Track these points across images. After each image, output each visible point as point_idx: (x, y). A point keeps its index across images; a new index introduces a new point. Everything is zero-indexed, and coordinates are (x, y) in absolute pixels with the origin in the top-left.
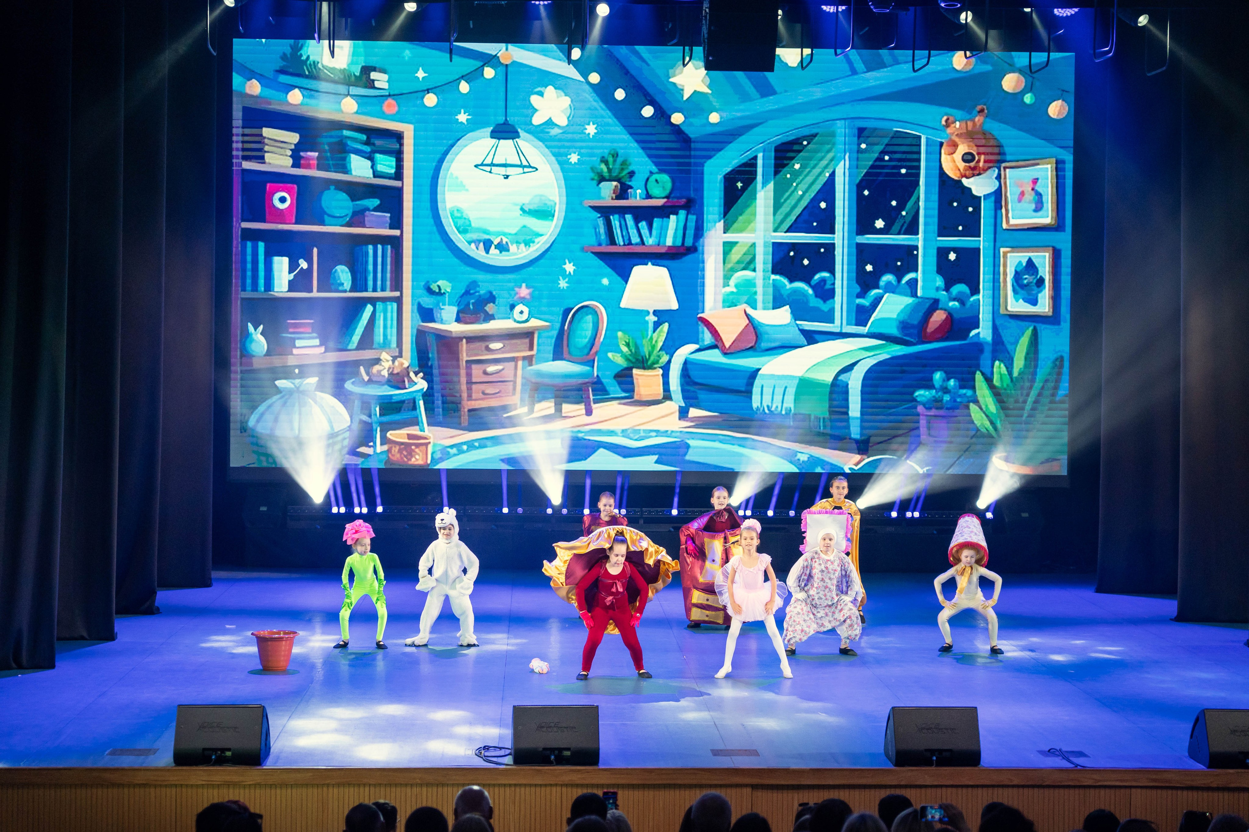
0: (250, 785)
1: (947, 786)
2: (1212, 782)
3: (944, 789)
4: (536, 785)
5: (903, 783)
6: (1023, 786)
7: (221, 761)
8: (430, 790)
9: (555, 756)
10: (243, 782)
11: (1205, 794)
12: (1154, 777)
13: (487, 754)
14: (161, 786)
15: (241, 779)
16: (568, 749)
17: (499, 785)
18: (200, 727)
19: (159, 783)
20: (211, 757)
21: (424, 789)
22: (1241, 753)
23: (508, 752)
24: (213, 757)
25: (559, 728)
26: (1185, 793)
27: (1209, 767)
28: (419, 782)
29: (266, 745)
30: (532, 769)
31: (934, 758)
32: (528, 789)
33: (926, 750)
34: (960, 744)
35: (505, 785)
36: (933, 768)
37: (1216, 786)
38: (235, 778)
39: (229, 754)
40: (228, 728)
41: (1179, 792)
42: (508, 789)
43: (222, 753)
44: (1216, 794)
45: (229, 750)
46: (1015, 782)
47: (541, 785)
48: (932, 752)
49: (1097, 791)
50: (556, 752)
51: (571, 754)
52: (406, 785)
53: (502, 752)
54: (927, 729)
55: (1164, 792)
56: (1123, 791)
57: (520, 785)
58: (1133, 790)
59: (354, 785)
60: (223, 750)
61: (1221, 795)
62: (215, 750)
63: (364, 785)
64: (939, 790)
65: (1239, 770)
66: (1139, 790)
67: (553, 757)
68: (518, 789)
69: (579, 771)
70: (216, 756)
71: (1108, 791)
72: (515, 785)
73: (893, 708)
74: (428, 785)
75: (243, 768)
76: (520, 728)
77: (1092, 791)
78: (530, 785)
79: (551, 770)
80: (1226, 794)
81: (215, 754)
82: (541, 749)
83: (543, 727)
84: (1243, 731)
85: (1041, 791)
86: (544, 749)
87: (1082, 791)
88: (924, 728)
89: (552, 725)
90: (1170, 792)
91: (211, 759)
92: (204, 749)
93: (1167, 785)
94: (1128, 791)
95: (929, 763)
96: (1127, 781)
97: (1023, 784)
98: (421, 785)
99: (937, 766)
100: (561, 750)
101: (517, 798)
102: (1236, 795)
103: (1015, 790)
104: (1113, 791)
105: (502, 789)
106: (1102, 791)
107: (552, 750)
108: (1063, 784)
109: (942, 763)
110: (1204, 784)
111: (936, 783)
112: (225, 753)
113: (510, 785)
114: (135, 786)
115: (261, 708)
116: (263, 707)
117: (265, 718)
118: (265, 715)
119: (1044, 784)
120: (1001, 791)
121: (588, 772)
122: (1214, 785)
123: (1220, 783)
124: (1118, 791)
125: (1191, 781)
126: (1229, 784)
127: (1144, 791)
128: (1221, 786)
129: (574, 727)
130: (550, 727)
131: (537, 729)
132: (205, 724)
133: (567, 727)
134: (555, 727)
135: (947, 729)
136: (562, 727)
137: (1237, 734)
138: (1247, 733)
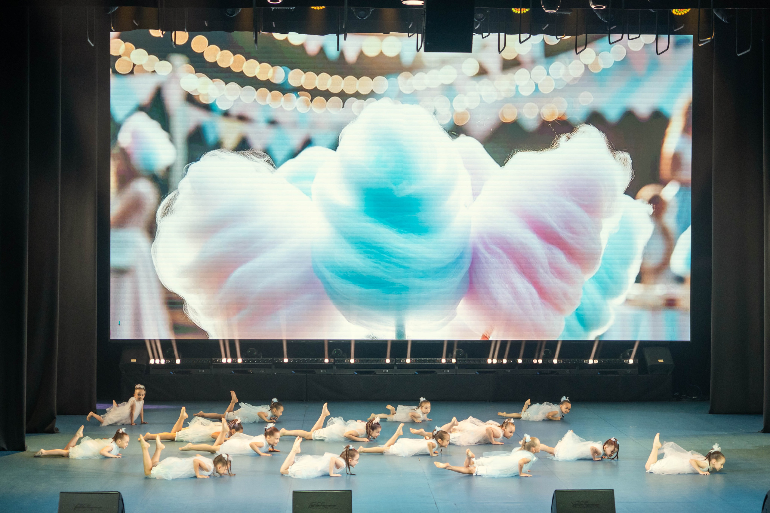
18: (76, 508)
25: (324, 506)
40: (95, 507)
54: (580, 505)
73: (556, 491)
76: (298, 506)
83: (312, 506)
88: (577, 504)
89: (320, 504)
115: (118, 494)
116: (119, 494)
117: (121, 501)
118: (121, 500)
129: (335, 506)
130: (319, 505)
131: (309, 507)
132: (79, 506)
133: (330, 506)
134: (321, 505)
135: (593, 505)
136: (326, 506)
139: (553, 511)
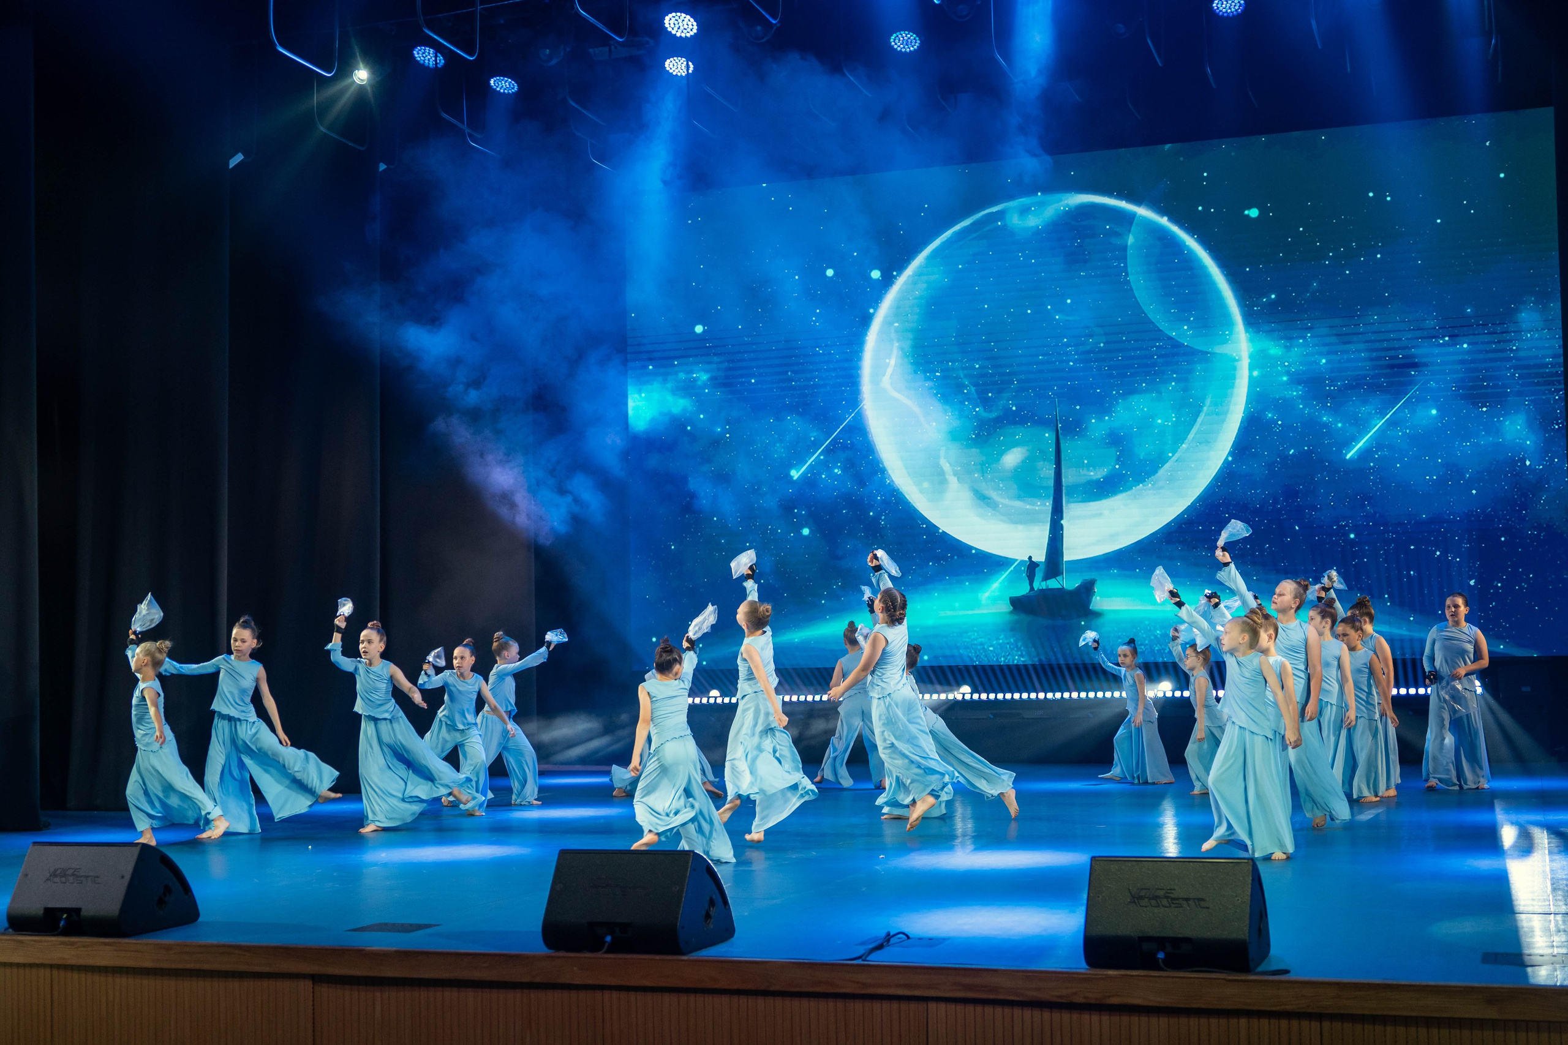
1: (611, 988)
2: (1075, 993)
3: (607, 994)
5: (538, 980)
11: (1066, 1016)
12: (968, 980)
26: (1027, 1013)
37: (1082, 1001)
41: (1017, 1012)
44: (1086, 1017)
55: (989, 1010)
56: (913, 1006)
58: (932, 1006)
61: (1095, 1018)
64: (598, 994)
66: (942, 1006)
71: (886, 1005)
77: (857, 1006)
80: (1105, 1018)
84: (1156, 898)
85: (770, 1001)
87: (840, 1004)
90: (999, 1010)
93: (992, 996)
94: (922, 1006)
96: (918, 987)
97: (735, 987)
102: (1125, 1019)
103: (725, 999)
106: (877, 1006)
108: (803, 990)
110: (1060, 997)
111: (590, 982)
119: (773, 988)
120: (700, 998)
121: (84, 947)
122: (1079, 999)
123: (1090, 995)
124: (904, 1006)
125: (1038, 989)
126: (1109, 997)
127: (951, 1007)
128: (1093, 1001)
137: (1144, 902)
138: (1165, 902)
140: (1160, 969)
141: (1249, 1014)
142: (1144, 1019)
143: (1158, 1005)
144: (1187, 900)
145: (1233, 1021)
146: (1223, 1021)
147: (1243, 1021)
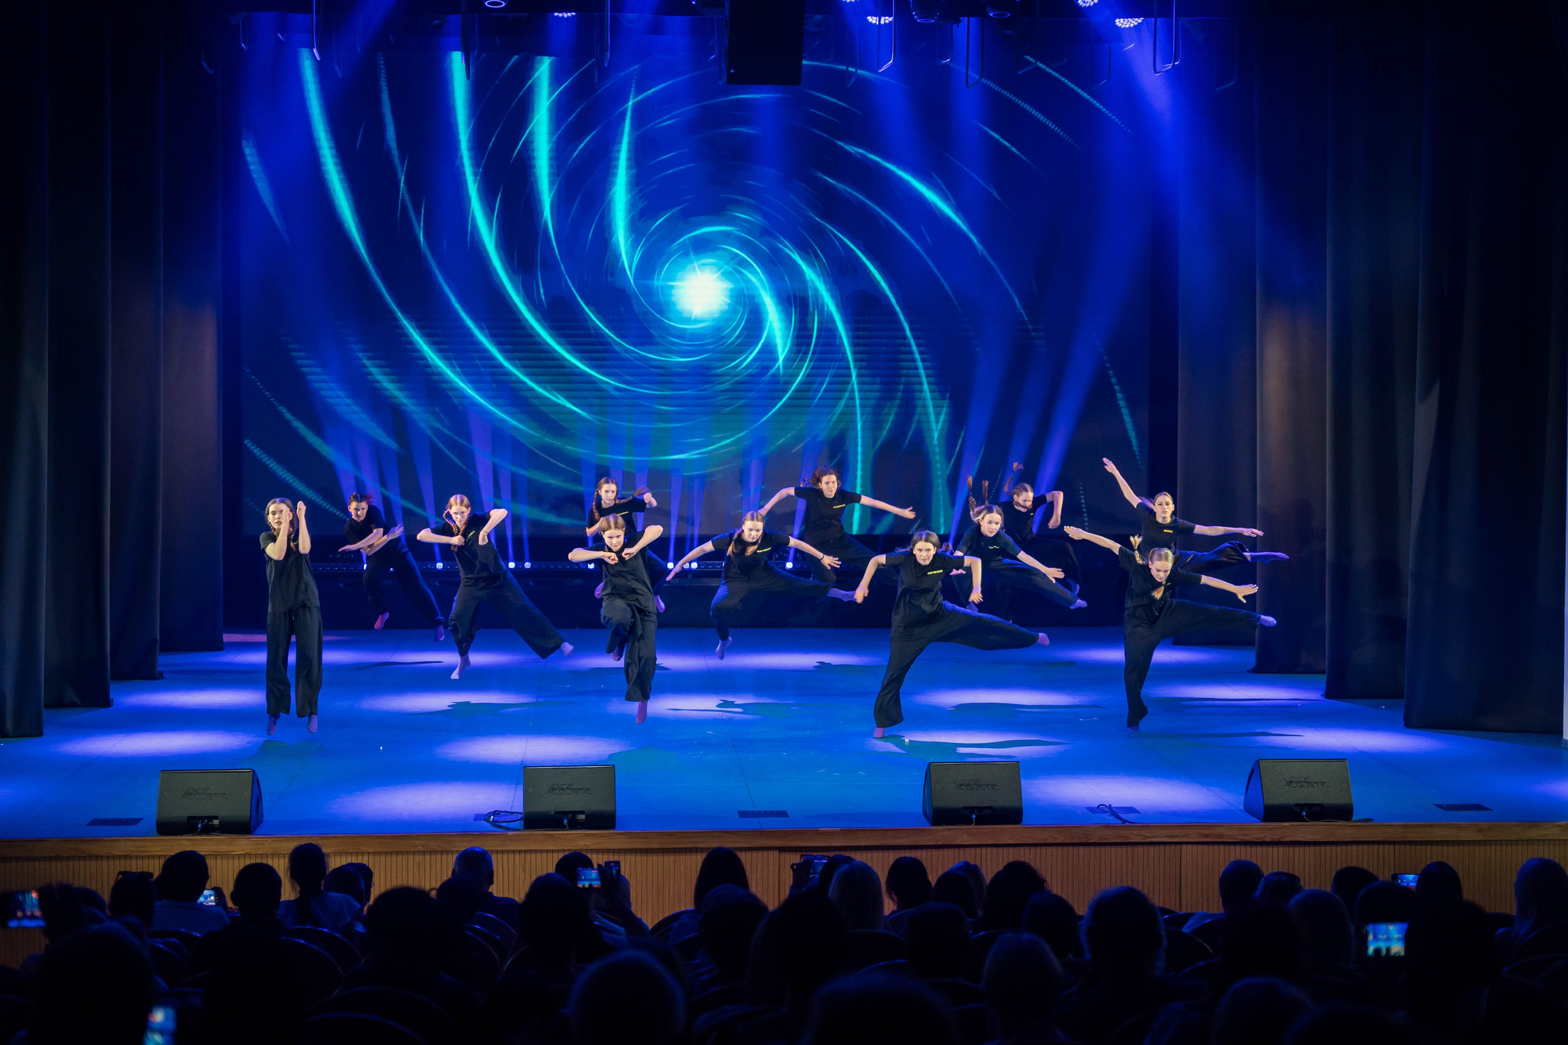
0: (239, 855)
1: (987, 846)
2: (1266, 836)
3: (984, 849)
4: (547, 851)
5: (940, 843)
6: (1069, 845)
7: (208, 830)
8: (433, 857)
9: (569, 821)
10: (233, 852)
11: (1259, 849)
12: (1206, 832)
13: (496, 819)
14: (143, 857)
15: (230, 848)
16: (582, 812)
17: (508, 852)
18: (185, 794)
19: (141, 854)
20: (198, 825)
21: (428, 857)
22: (1296, 805)
23: (520, 816)
24: (199, 826)
25: (572, 789)
26: (1238, 848)
27: (1264, 820)
28: (422, 850)
29: (257, 812)
30: (544, 834)
31: (974, 816)
32: (539, 855)
33: (965, 808)
34: (1000, 800)
35: (514, 852)
36: (972, 826)
38: (224, 848)
39: (216, 822)
40: (215, 794)
41: (1232, 848)
42: (517, 856)
43: (209, 821)
44: (1270, 849)
45: (216, 818)
46: (1060, 840)
47: (553, 851)
48: (972, 809)
49: (1146, 848)
50: (570, 816)
51: (586, 817)
52: (408, 853)
53: (514, 817)
54: (966, 786)
55: (1216, 847)
56: (1173, 847)
57: (531, 851)
58: (1184, 847)
59: (352, 853)
60: (211, 818)
61: (1275, 849)
62: (202, 818)
63: (363, 853)
64: (978, 850)
65: (1295, 823)
66: (1190, 846)
67: (566, 821)
68: (528, 856)
69: (595, 834)
70: (202, 825)
71: (1157, 847)
72: (525, 851)
73: (929, 764)
74: (431, 852)
75: (234, 836)
76: (531, 790)
77: (1140, 849)
78: (541, 851)
79: (563, 834)
80: (1281, 849)
81: (202, 823)
82: (553, 813)
83: (555, 789)
84: (1299, 782)
85: (1087, 849)
86: (556, 813)
87: (1130, 848)
88: (962, 785)
89: (565, 786)
91: (198, 828)
92: (190, 818)
94: (1178, 847)
95: (969, 822)
96: (1177, 836)
97: (1067, 841)
98: (424, 853)
99: (975, 825)
100: (575, 813)
101: (528, 865)
102: (1291, 849)
103: (1059, 849)
104: (1162, 847)
105: (511, 856)
106: (1151, 848)
107: (565, 813)
108: (1110, 841)
109: (980, 821)
110: (1258, 839)
111: (974, 843)
112: (212, 822)
113: (520, 852)
114: (114, 857)
115: (251, 773)
116: (254, 771)
117: (255, 783)
118: (256, 780)
119: (1090, 841)
120: (1043, 849)
121: (603, 836)
122: (1268, 839)
123: (1274, 837)
124: (1167, 847)
125: (1245, 835)
126: (1284, 837)
127: (1195, 847)
128: (1276, 840)
129: (589, 789)
130: (562, 789)
131: (549, 792)
132: (190, 792)
133: (581, 789)
134: (568, 788)
135: (987, 785)
136: (575, 789)
137: (1293, 785)
138: (1304, 784)
139: (926, 795)
140: (1307, 821)
141: (1358, 843)
142: (1302, 849)
143: (1309, 840)
144: (1317, 783)
145: (1350, 847)
146: (1344, 847)
147: (1355, 847)
